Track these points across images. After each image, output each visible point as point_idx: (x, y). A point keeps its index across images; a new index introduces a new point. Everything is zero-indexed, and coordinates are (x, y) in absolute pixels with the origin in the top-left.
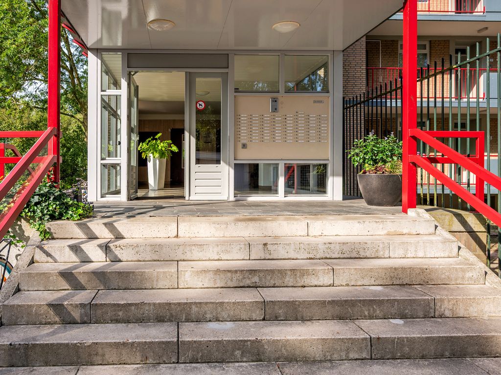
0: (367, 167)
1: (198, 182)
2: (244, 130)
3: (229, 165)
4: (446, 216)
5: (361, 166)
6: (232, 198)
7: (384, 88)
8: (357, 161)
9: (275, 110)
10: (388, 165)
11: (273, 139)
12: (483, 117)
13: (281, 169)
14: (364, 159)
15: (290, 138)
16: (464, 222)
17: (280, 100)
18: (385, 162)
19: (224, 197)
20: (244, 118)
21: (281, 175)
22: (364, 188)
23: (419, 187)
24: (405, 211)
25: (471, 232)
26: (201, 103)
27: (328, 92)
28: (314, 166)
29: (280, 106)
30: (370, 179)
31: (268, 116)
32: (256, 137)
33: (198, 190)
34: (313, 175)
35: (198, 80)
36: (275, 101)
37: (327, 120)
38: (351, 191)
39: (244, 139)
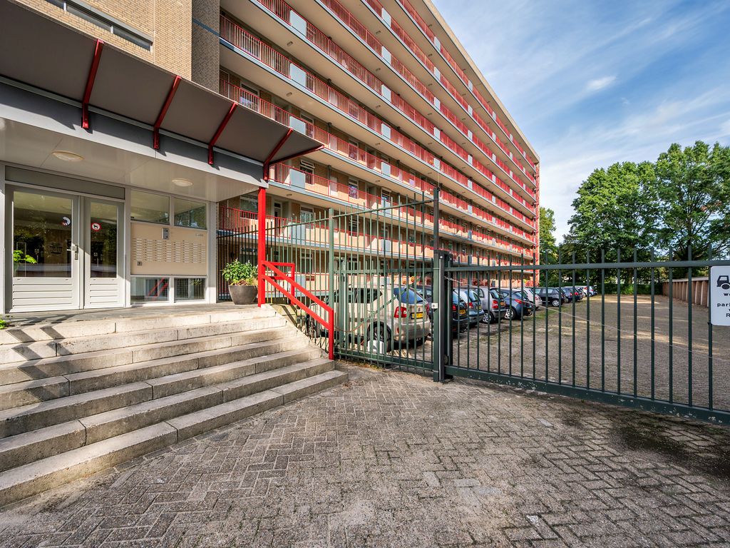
0: (235, 281)
1: (92, 293)
2: (139, 251)
3: (126, 278)
4: (279, 307)
5: (230, 281)
6: (129, 305)
7: (254, 228)
8: (227, 278)
9: (166, 237)
10: (247, 280)
11: (165, 259)
12: (290, 248)
13: (171, 282)
14: (233, 276)
15: (178, 259)
16: (286, 310)
17: (170, 230)
18: (245, 278)
19: (122, 305)
20: (139, 241)
21: (172, 287)
22: (233, 294)
23: (266, 293)
24: (260, 306)
25: (289, 315)
26: (96, 224)
27: (206, 229)
28: (191, 279)
29: (170, 236)
30: (236, 288)
31: (160, 241)
32: (150, 256)
33: (93, 300)
34: (190, 286)
35: (92, 204)
36: (166, 230)
37: (206, 248)
38: (223, 297)
39: (139, 258)
